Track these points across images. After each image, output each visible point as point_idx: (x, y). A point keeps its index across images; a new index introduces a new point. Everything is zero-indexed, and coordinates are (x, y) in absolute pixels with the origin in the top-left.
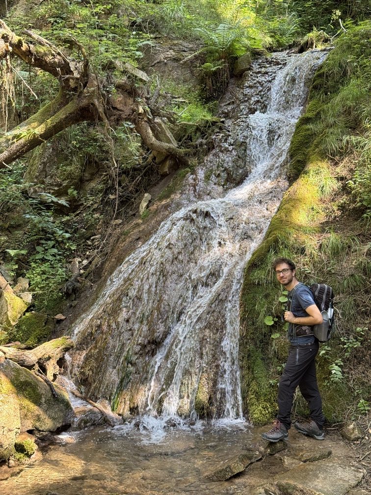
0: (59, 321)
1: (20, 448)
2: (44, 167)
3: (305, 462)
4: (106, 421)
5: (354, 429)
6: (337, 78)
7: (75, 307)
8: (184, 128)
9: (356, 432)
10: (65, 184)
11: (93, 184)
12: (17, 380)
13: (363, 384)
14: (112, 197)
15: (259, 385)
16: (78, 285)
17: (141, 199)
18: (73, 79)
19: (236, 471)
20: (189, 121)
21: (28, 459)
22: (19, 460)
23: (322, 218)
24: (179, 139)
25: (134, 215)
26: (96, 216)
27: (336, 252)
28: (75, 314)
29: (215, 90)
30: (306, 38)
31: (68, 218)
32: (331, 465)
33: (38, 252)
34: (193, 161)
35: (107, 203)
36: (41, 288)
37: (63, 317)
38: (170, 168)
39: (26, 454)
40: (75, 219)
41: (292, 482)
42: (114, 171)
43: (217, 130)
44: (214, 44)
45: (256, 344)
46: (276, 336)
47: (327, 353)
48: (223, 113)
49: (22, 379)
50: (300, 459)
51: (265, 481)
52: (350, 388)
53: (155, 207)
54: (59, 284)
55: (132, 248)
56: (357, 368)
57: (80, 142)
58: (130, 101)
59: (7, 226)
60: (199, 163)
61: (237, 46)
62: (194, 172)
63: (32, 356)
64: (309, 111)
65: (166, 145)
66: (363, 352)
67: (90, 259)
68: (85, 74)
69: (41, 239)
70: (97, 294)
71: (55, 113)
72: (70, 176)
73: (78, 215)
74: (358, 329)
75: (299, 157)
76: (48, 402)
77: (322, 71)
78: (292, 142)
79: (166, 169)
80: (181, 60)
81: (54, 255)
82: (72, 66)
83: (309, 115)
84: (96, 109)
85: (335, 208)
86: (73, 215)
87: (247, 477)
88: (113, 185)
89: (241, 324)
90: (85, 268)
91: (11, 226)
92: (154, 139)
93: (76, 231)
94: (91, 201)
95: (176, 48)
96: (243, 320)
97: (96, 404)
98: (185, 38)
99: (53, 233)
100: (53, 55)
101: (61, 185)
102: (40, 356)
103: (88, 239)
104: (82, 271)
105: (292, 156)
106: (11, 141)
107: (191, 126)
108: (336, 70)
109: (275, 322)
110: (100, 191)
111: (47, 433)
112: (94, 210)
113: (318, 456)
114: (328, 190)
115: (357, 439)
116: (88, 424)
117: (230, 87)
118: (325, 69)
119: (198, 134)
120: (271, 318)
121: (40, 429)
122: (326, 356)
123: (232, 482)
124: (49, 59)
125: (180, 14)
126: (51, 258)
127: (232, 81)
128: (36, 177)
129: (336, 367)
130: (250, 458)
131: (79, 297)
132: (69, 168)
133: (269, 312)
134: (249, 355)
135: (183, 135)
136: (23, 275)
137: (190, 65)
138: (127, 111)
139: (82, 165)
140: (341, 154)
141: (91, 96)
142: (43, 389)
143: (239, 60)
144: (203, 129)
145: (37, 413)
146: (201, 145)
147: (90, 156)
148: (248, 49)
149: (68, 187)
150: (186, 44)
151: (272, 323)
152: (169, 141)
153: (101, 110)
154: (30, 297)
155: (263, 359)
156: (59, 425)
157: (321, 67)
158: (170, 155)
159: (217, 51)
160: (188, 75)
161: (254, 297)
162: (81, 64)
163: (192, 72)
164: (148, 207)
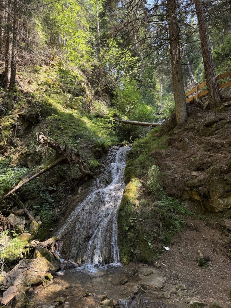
0: (51, 231)
1: (47, 278)
2: (45, 178)
3: (146, 276)
4: (74, 267)
5: (157, 264)
6: (135, 154)
7: (57, 226)
8: (92, 167)
9: (159, 264)
10: (52, 184)
11: (61, 184)
12: (43, 252)
13: (158, 248)
14: (68, 188)
15: (125, 251)
16: (58, 218)
17: (78, 189)
18: (61, 151)
19: (126, 281)
20: (93, 164)
21: (49, 282)
22: (46, 282)
23: (138, 195)
24: (90, 170)
25: (76, 194)
26: (62, 194)
27: (145, 205)
28: (57, 228)
29: (99, 156)
30: (122, 143)
31: (52, 195)
32: (155, 276)
33: (43, 207)
34: (95, 177)
35: (67, 190)
36: (45, 219)
37: (53, 230)
38: (88, 179)
39: (49, 280)
40: (55, 195)
41: (145, 283)
42: (69, 180)
43: (102, 168)
44: (98, 143)
45: (123, 236)
46: (129, 233)
47: (146, 238)
48: (102, 162)
49: (44, 252)
50: (144, 275)
51: (136, 284)
52: (154, 250)
53: (84, 191)
54: (51, 218)
55: (77, 205)
56: (155, 243)
57: (58, 170)
58: (77, 158)
59: (31, 198)
60: (97, 177)
61: (105, 144)
62: (95, 180)
63: (45, 243)
64: (128, 163)
65: (87, 172)
66: (156, 238)
67: (61, 209)
68: (65, 150)
69: (44, 202)
70: (65, 221)
71: (55, 161)
72: (54, 181)
73: (56, 194)
74: (155, 230)
75: (128, 176)
76: (53, 260)
77: (131, 152)
78: (125, 172)
79: (86, 179)
80: (88, 147)
81: (49, 208)
82: (61, 147)
83: (129, 164)
84: (68, 160)
85: (142, 192)
86: (54, 194)
87: (129, 282)
88: (69, 184)
89: (118, 230)
90: (59, 212)
91: (33, 198)
92: (84, 170)
93: (56, 199)
94: (61, 189)
95: (87, 144)
96: (118, 228)
97: (69, 260)
98: (89, 141)
99: (48, 200)
100: (55, 144)
101: (51, 184)
102: (48, 243)
103: (60, 202)
104: (58, 213)
105: (125, 176)
106: (39, 170)
107: (94, 166)
108: (135, 152)
109: (129, 229)
110: (64, 186)
111: (54, 272)
112: (62, 192)
113: (150, 273)
114: (138, 186)
115: (159, 267)
116: (67, 268)
117: (103, 156)
118: (132, 152)
119: (96, 169)
120: (127, 227)
121: (52, 270)
122: (146, 240)
123: (124, 285)
124: (54, 145)
125: (87, 134)
126: (48, 209)
127: (103, 154)
128: (43, 181)
129: (150, 243)
130: (128, 276)
131: (58, 222)
132: (54, 179)
133: (127, 225)
134: (121, 240)
135: (92, 169)
136: (38, 215)
137: (91, 148)
138: (77, 161)
139: (58, 178)
140: (141, 176)
141: (66, 157)
142: (51, 256)
143: (106, 148)
144: (98, 167)
145: (50, 264)
146: (97, 172)
147: (60, 175)
148: (107, 145)
149: (53, 185)
150: (90, 143)
151: (127, 229)
152: (88, 171)
153: (69, 160)
154: (41, 222)
155: (125, 241)
156: (58, 269)
157: (131, 151)
158: (88, 175)
159: (99, 145)
160: (91, 151)
161: (122, 220)
162: (64, 147)
163: (92, 151)
164: (81, 191)
